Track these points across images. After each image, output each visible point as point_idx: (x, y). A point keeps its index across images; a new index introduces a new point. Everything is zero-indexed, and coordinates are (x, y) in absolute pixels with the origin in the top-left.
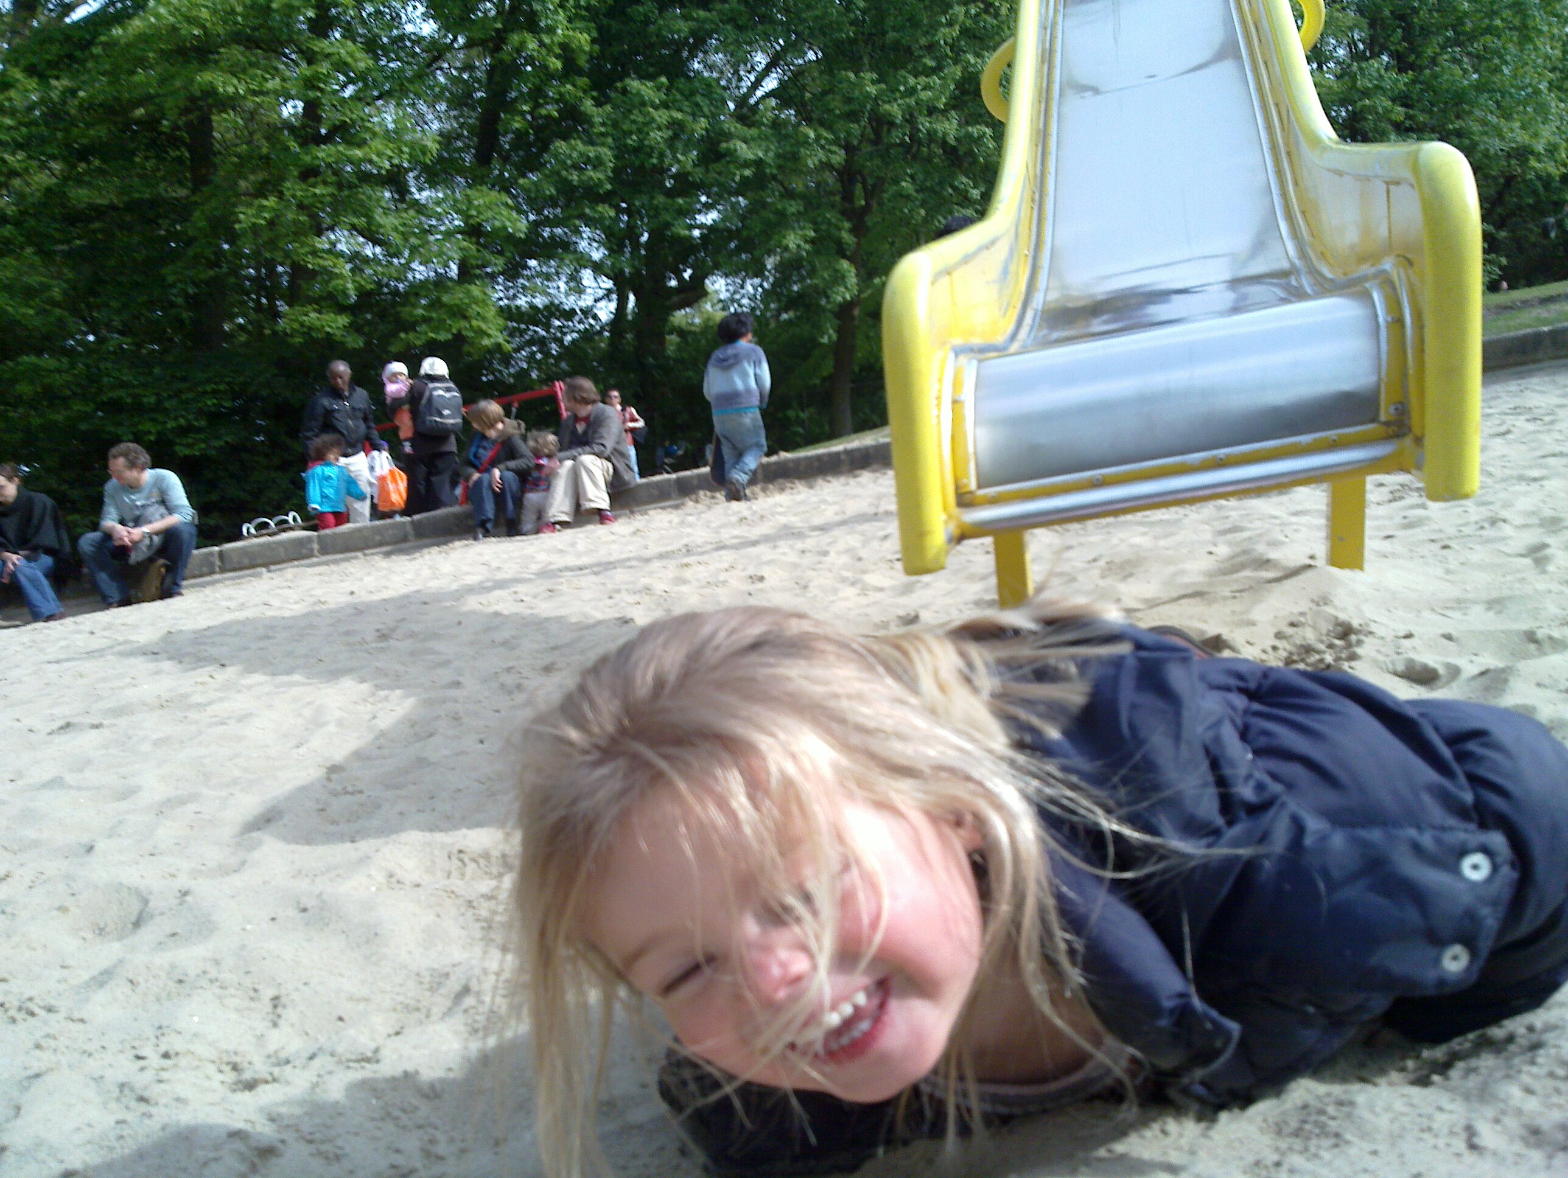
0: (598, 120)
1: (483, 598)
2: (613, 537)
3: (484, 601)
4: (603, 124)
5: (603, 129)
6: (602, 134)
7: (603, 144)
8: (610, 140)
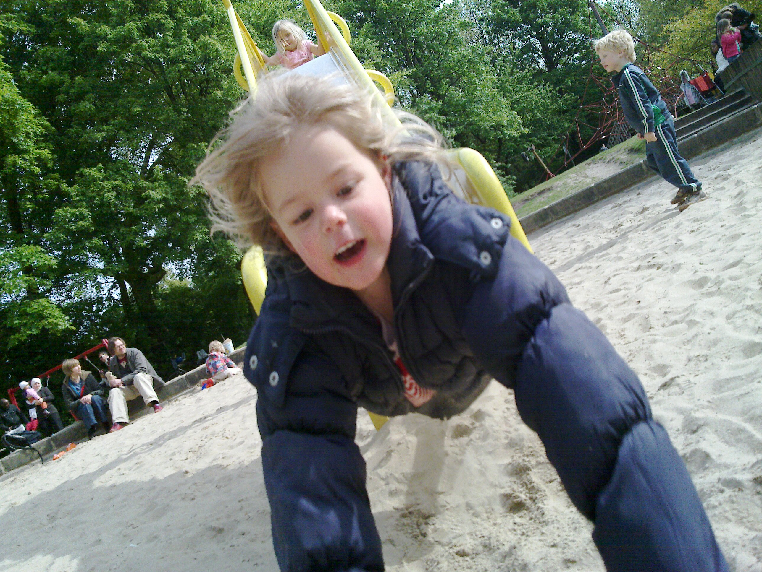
0: (73, 194)
1: (102, 478)
2: (163, 420)
3: (104, 480)
4: (77, 196)
5: (78, 198)
6: (78, 201)
7: (81, 206)
8: (84, 203)
